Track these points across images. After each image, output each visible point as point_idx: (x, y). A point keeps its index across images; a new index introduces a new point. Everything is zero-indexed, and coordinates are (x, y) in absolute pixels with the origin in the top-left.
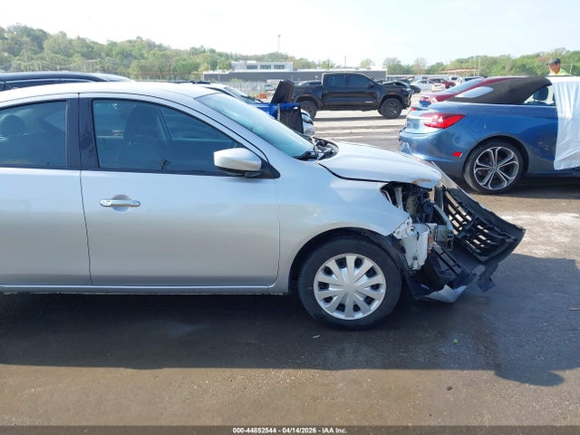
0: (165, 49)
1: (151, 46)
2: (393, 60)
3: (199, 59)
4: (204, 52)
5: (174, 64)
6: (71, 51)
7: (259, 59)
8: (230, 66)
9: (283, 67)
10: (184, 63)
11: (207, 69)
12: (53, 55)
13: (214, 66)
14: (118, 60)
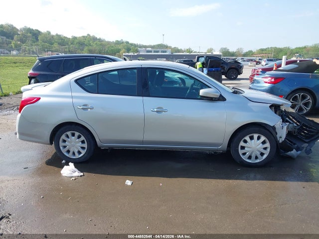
0: (102, 41)
1: (94, 39)
2: (225, 49)
3: (120, 47)
4: (123, 43)
5: (107, 49)
6: (53, 41)
7: (153, 47)
8: (137, 51)
9: (165, 52)
10: (112, 48)
11: (125, 52)
12: (43, 43)
13: (128, 50)
14: (77, 47)
